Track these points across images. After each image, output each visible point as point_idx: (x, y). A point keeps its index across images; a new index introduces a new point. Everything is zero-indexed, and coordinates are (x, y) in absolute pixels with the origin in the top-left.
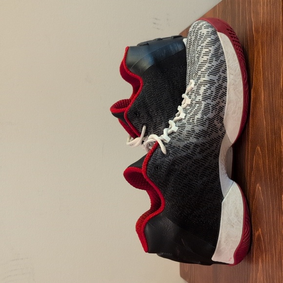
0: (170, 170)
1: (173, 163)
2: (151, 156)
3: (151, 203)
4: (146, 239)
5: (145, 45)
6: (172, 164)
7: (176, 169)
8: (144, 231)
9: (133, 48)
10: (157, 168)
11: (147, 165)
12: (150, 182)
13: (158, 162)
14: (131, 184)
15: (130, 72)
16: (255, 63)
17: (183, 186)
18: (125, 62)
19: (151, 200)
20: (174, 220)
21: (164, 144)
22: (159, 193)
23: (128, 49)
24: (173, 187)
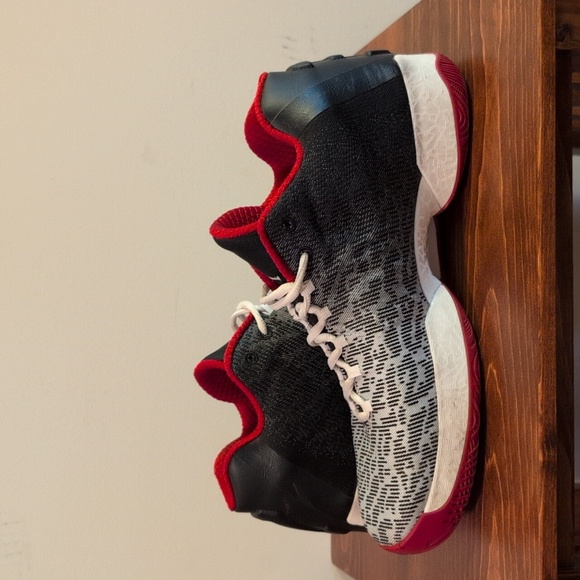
0: (274, 362)
1: (279, 349)
2: (240, 338)
3: (243, 425)
4: (231, 485)
5: (305, 67)
6: (276, 352)
7: (283, 360)
8: (228, 472)
9: (276, 76)
10: (251, 358)
11: (233, 354)
12: (238, 383)
13: (253, 347)
14: (210, 392)
15: (272, 126)
16: (487, 122)
17: (296, 390)
18: (260, 106)
19: (243, 421)
20: (279, 450)
21: (264, 317)
22: (253, 402)
23: (264, 79)
24: (278, 391)
